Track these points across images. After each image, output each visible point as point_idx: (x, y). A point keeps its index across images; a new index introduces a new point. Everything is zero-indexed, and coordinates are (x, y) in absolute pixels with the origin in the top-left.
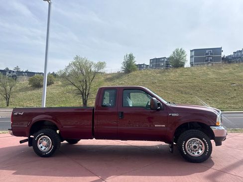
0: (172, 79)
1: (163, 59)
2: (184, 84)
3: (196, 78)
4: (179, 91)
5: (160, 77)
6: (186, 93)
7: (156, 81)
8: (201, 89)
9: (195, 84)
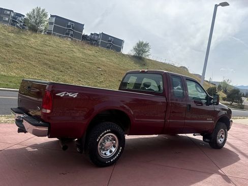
0: (33, 45)
1: (8, 12)
2: (51, 57)
3: (62, 52)
4: (46, 64)
5: (15, 39)
6: (54, 69)
7: (11, 43)
8: (71, 68)
9: (64, 60)
